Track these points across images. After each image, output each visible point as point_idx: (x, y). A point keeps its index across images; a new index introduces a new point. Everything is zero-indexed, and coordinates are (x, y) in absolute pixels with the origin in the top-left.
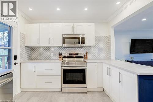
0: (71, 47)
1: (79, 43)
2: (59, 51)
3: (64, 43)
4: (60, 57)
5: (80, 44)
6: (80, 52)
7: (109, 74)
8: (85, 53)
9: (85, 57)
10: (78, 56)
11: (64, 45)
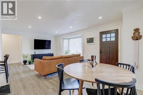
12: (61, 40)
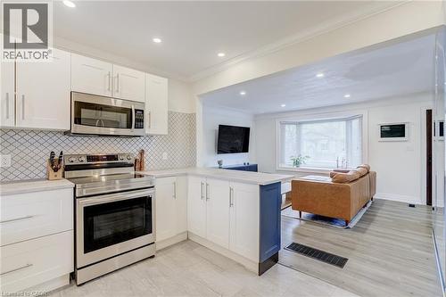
0: (100, 135)
1: (129, 126)
2: (51, 149)
3: (78, 120)
4: (56, 170)
5: (131, 128)
6: (124, 151)
7: (206, 197)
8: (138, 153)
9: (138, 164)
10: (119, 161)
11: (76, 128)
12: (278, 125)
